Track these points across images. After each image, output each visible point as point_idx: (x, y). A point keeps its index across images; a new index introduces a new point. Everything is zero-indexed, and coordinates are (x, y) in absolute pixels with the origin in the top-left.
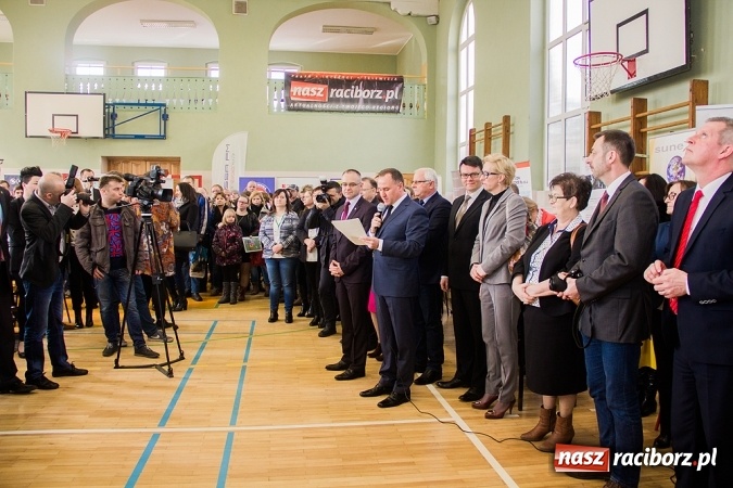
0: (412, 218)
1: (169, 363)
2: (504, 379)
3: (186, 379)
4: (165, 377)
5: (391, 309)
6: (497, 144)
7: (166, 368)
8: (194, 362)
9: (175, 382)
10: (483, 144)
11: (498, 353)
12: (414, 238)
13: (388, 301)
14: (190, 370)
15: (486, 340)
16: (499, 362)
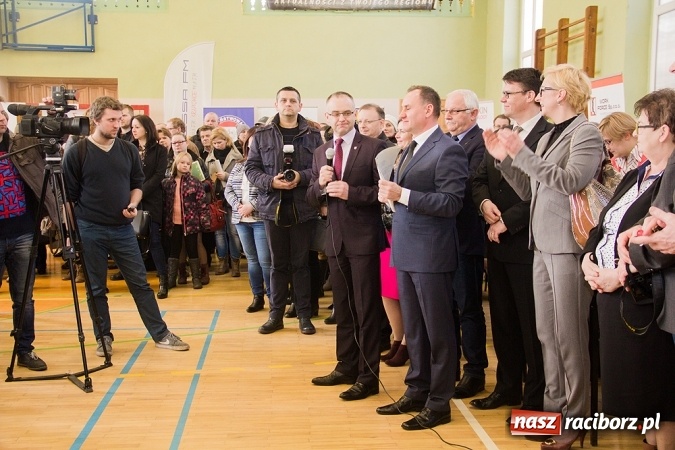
0: (443, 159)
1: (86, 372)
2: (569, 396)
3: (110, 394)
4: (81, 391)
5: (418, 290)
6: (577, 51)
7: (82, 379)
8: (126, 370)
9: (94, 399)
10: (555, 53)
11: (560, 357)
12: (450, 189)
13: (415, 279)
14: (119, 382)
15: (542, 337)
16: (562, 370)
